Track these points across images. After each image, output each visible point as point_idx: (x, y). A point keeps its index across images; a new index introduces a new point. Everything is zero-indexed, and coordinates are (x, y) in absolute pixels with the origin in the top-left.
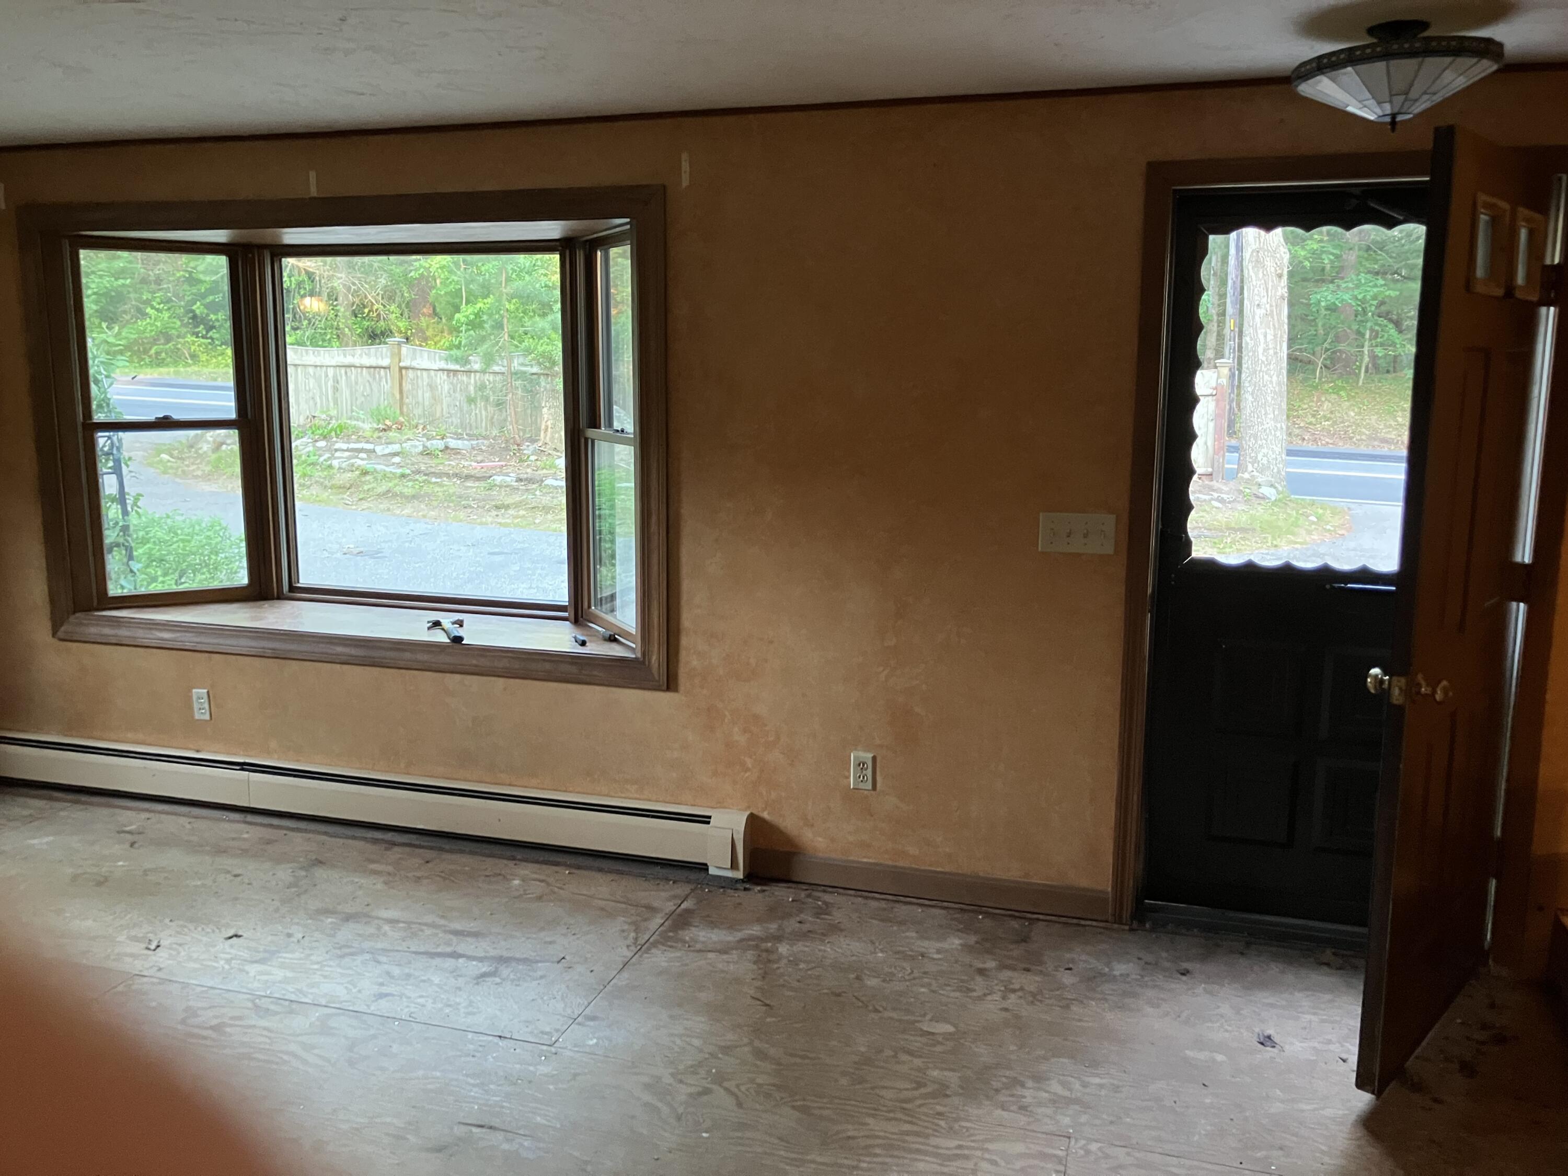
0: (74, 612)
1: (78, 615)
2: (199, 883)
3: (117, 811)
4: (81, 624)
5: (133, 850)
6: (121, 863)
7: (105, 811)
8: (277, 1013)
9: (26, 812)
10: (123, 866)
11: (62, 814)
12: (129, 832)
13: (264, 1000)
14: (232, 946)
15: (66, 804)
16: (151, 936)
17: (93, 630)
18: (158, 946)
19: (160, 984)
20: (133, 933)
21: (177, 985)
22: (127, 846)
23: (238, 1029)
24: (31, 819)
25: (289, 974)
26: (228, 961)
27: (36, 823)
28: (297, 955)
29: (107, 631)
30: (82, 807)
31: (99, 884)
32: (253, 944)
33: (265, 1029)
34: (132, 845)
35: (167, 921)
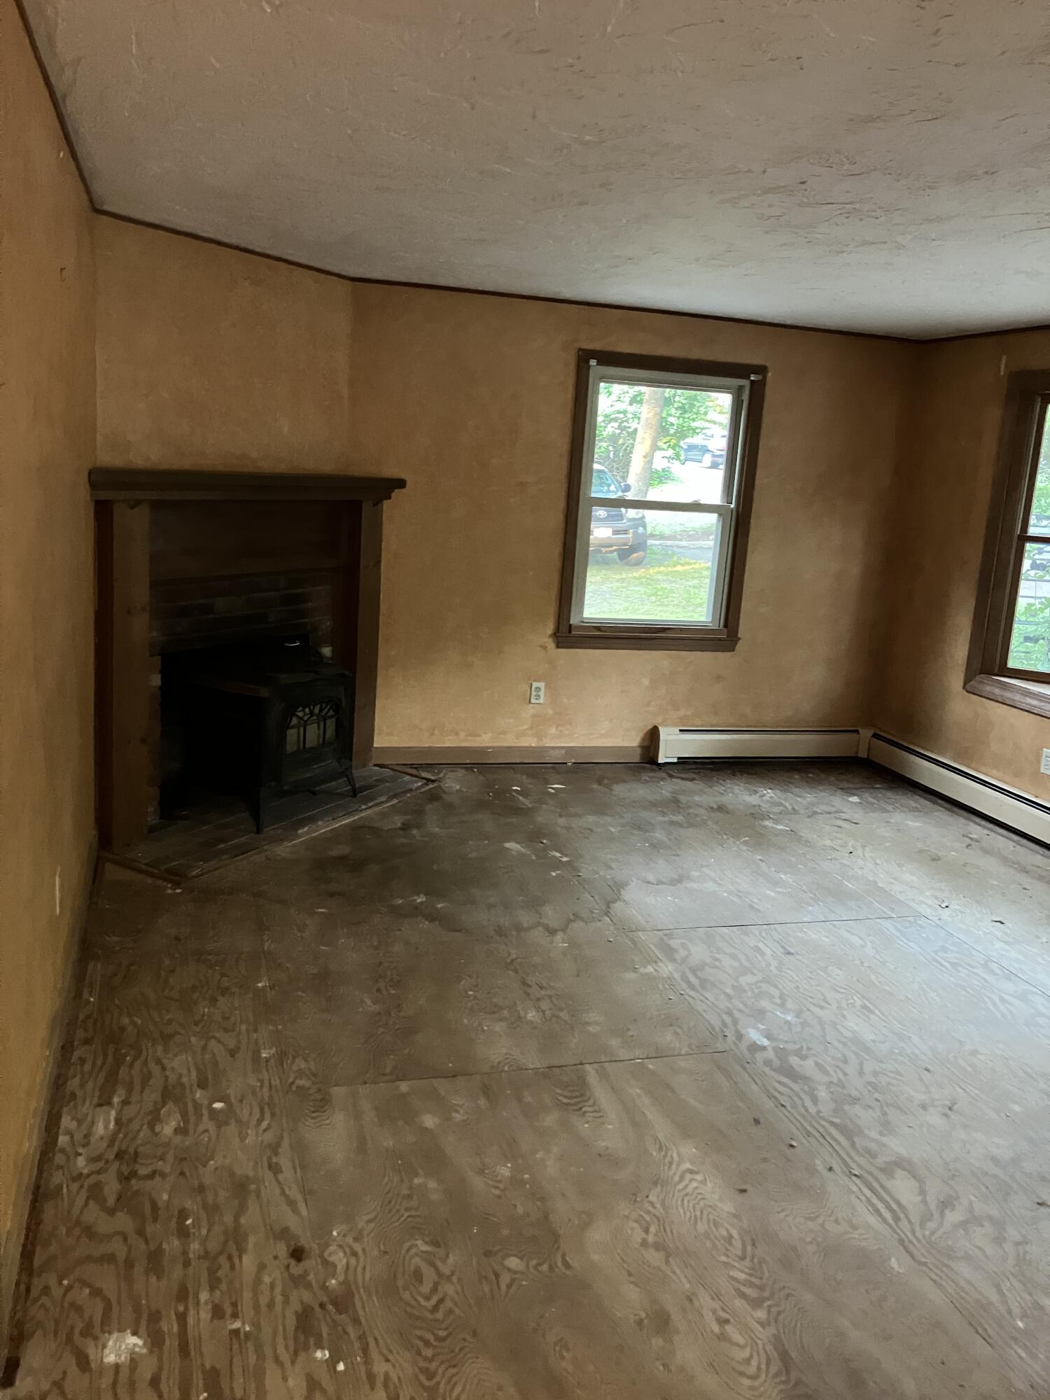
0: (980, 674)
1: (982, 675)
2: (995, 883)
3: (971, 823)
4: (981, 682)
5: (966, 849)
6: (954, 853)
7: (962, 821)
8: (997, 974)
9: (914, 805)
10: (954, 855)
11: (937, 814)
12: (971, 838)
13: (994, 964)
14: (993, 927)
15: (941, 809)
16: (945, 899)
17: (988, 688)
18: (947, 907)
19: (935, 927)
20: (937, 894)
21: (943, 931)
22: (964, 845)
23: (966, 971)
24: (915, 810)
25: (1022, 958)
26: (985, 933)
27: (916, 814)
28: (1035, 950)
29: (997, 691)
30: (950, 813)
31: (933, 860)
32: (1009, 932)
33: (984, 979)
34: (969, 845)
35: (961, 896)
